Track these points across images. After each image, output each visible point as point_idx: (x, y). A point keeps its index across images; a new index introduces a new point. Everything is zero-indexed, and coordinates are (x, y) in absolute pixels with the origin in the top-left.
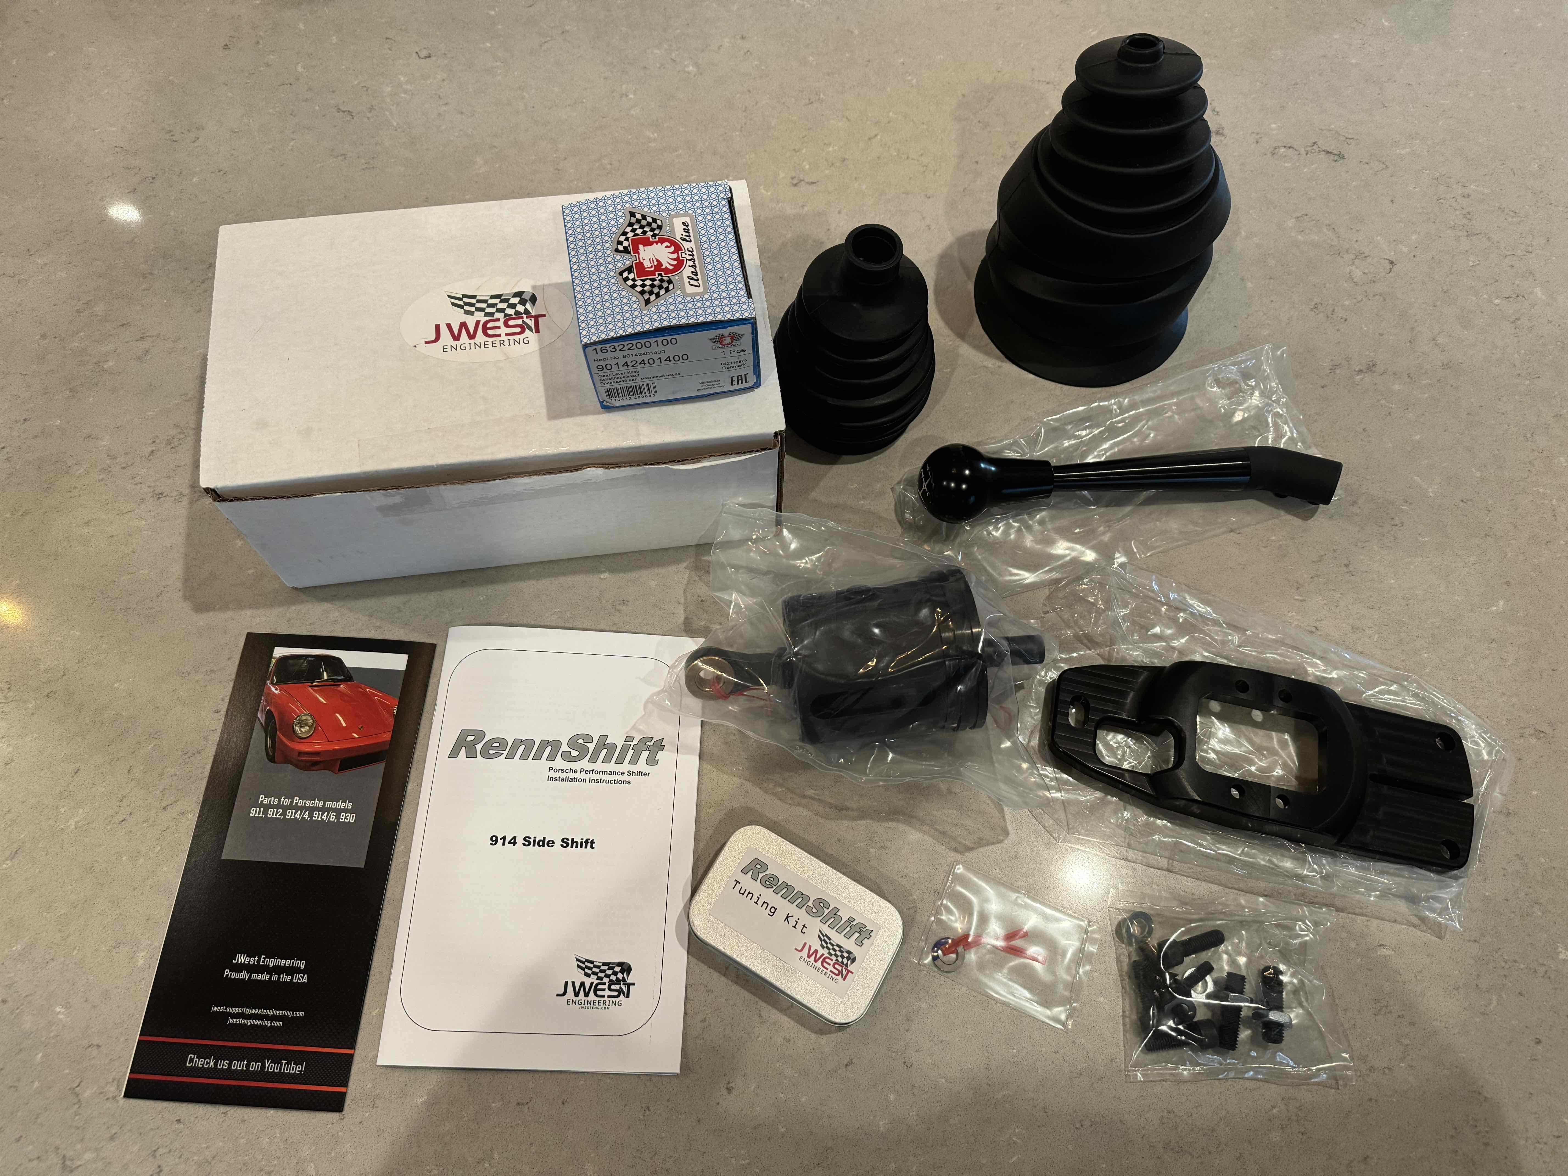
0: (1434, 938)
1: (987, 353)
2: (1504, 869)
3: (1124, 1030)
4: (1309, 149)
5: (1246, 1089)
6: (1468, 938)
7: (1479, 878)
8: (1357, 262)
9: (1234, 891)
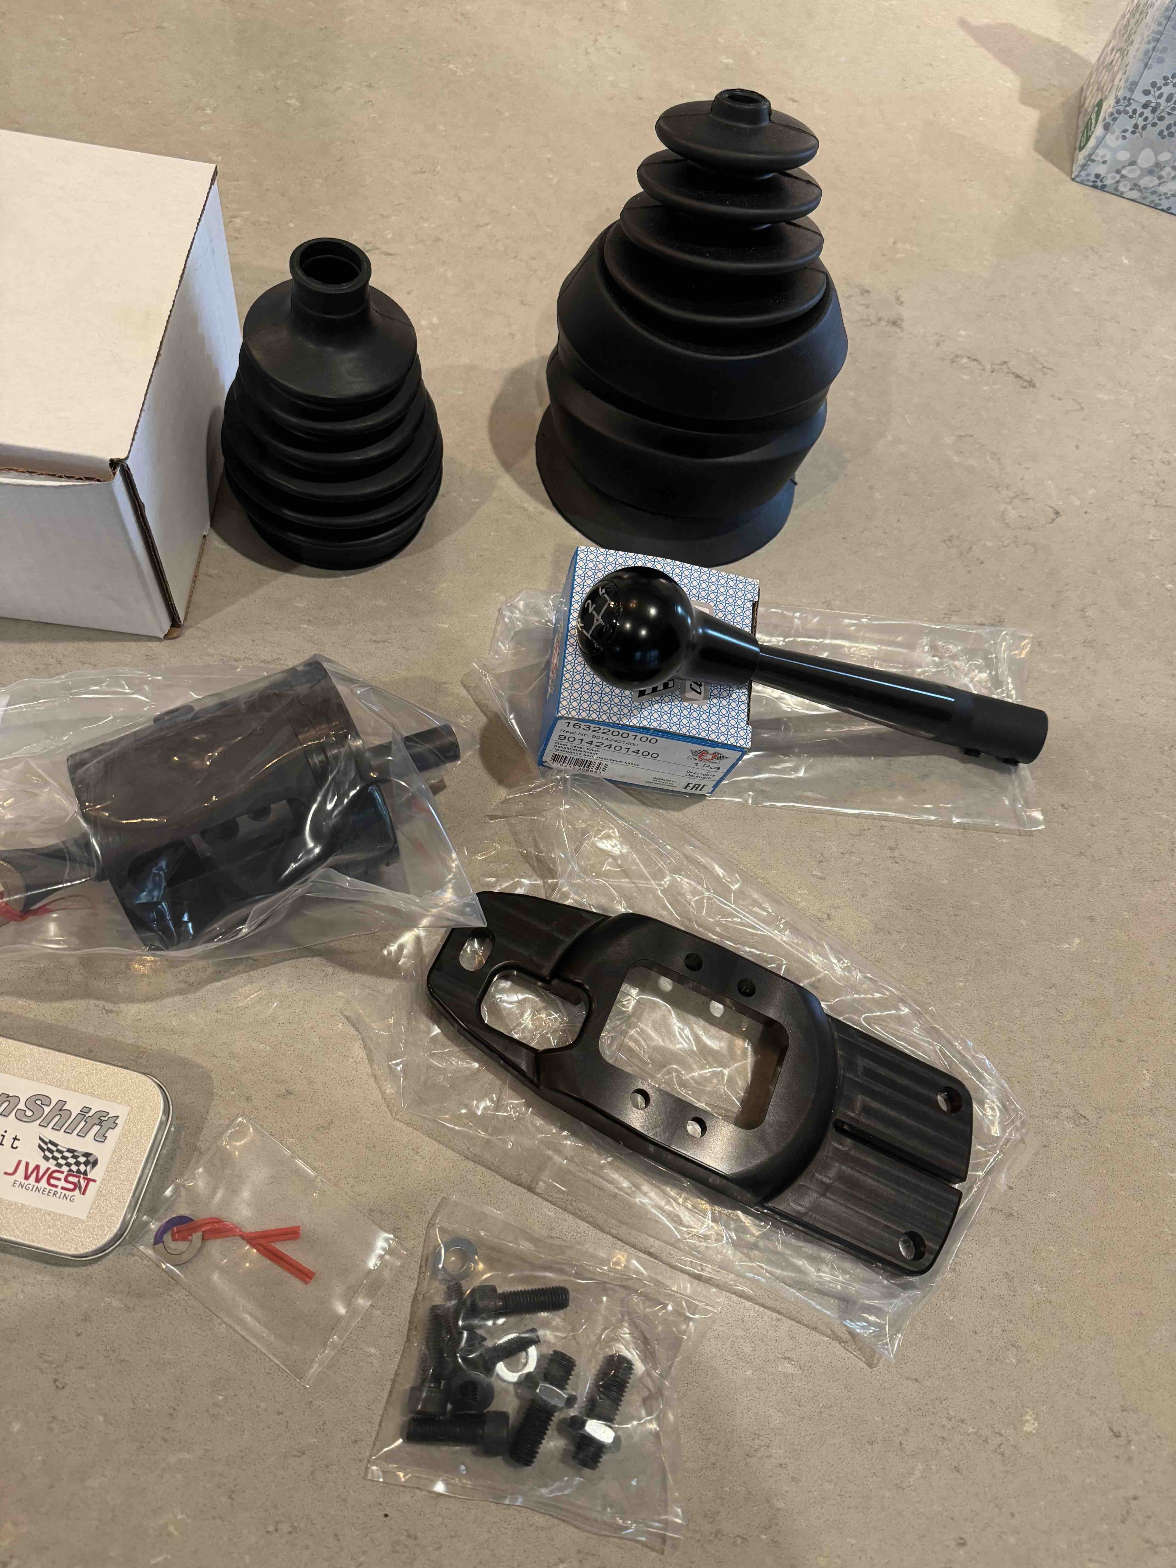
0: (862, 1364)
1: (532, 494)
2: (984, 1289)
3: (388, 1402)
4: (998, 367)
5: (532, 1525)
6: (907, 1375)
7: (947, 1293)
8: (1016, 501)
9: (610, 1237)
